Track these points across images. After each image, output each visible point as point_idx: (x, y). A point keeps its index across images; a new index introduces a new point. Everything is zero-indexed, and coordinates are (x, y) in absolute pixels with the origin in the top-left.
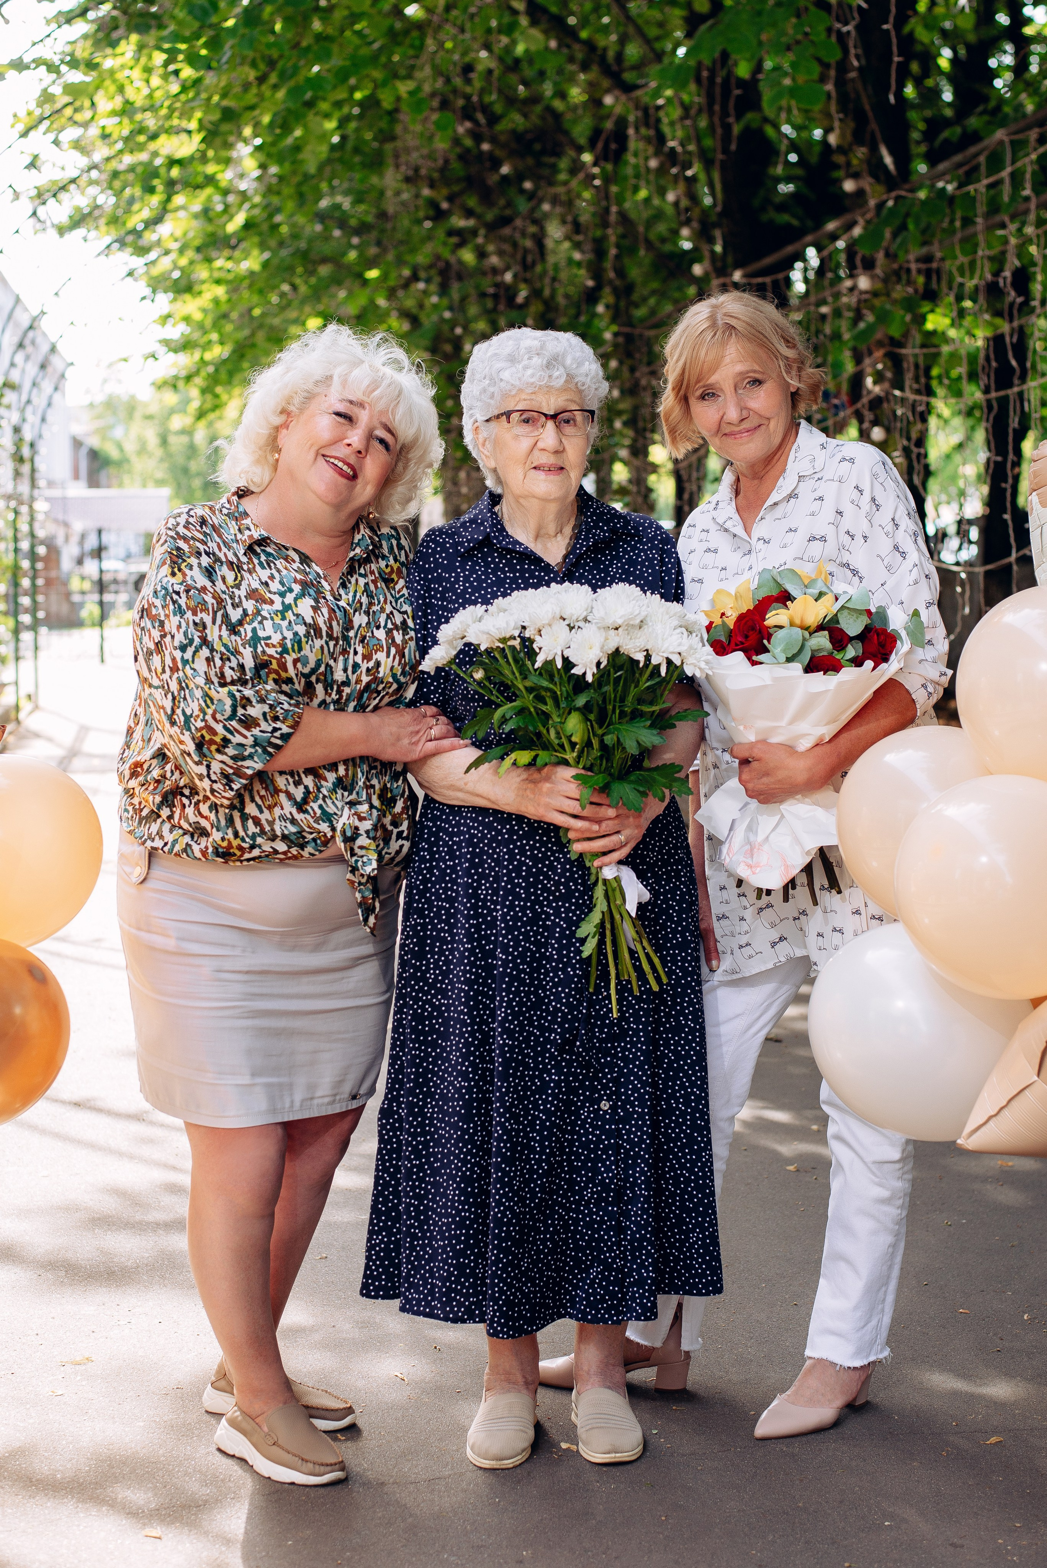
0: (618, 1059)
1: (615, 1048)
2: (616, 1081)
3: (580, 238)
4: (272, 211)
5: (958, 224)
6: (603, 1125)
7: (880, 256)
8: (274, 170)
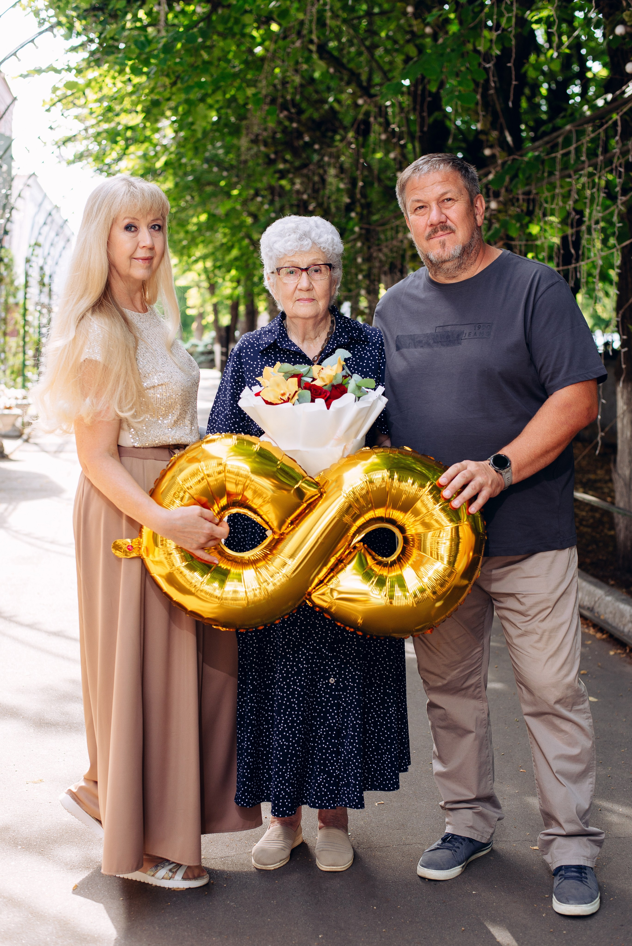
0: (341, 654)
1: (339, 648)
2: (338, 666)
3: (343, 176)
4: (180, 156)
5: (546, 174)
6: (331, 692)
7: (503, 191)
8: (182, 134)
